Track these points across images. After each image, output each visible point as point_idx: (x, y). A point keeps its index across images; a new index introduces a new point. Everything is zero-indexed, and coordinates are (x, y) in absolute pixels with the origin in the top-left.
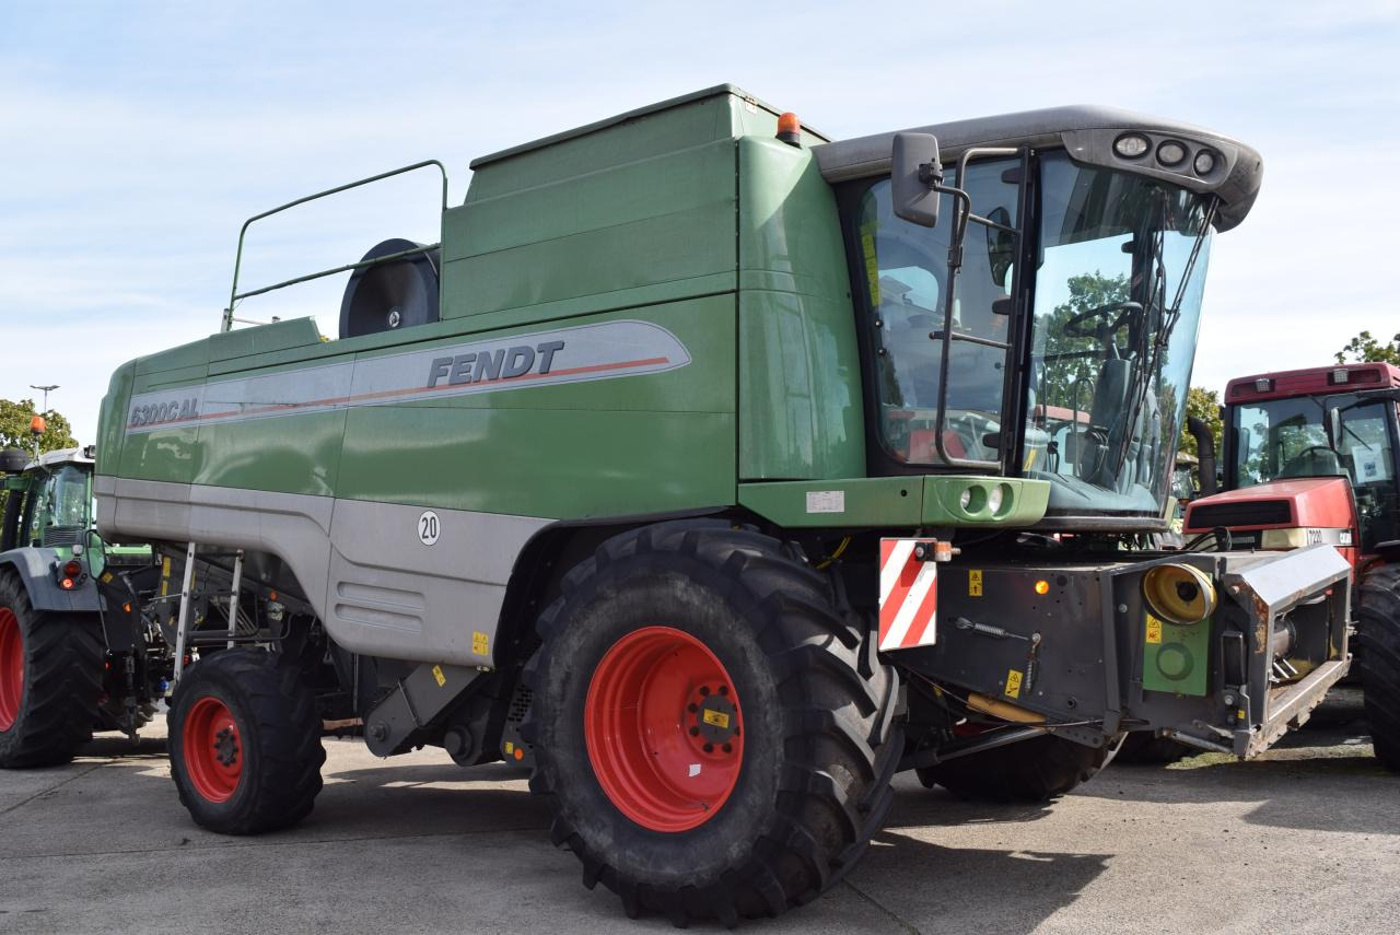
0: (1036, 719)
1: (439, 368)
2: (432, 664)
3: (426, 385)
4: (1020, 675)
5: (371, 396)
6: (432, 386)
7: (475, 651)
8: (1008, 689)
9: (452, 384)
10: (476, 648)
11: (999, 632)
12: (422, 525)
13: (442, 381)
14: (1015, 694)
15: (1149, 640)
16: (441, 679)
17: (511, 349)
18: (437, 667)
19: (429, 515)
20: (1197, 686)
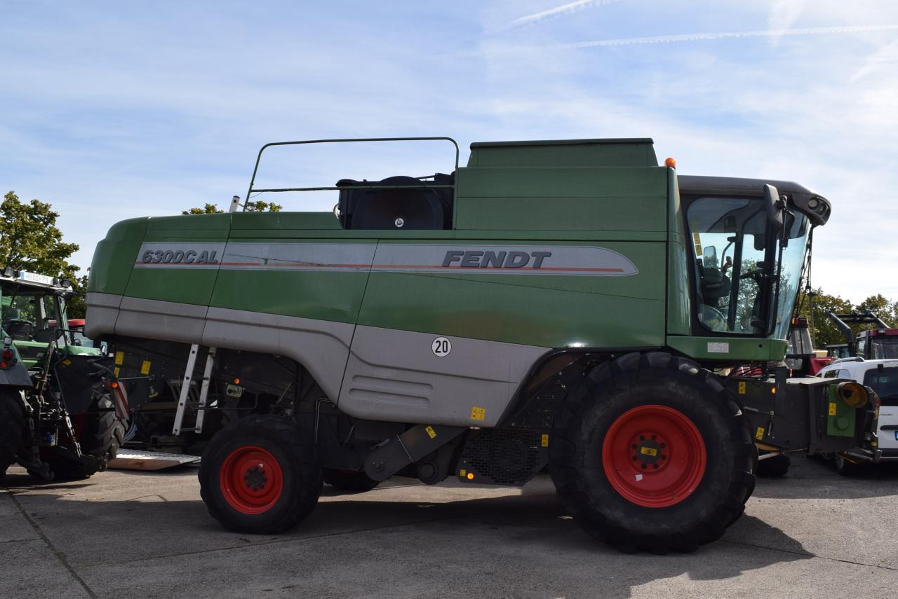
0: (775, 449)
1: (451, 257)
2: (426, 425)
3: (441, 264)
4: (763, 430)
5: (392, 266)
6: (446, 265)
7: (473, 418)
8: (757, 436)
9: (462, 267)
10: (474, 416)
11: (756, 410)
12: (435, 346)
13: (452, 264)
14: (760, 438)
15: (830, 414)
16: (432, 434)
17: (510, 252)
18: (430, 427)
19: (442, 339)
20: (850, 433)
